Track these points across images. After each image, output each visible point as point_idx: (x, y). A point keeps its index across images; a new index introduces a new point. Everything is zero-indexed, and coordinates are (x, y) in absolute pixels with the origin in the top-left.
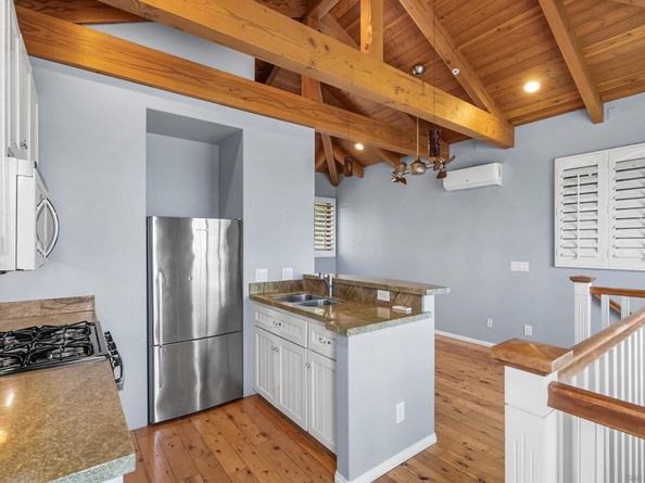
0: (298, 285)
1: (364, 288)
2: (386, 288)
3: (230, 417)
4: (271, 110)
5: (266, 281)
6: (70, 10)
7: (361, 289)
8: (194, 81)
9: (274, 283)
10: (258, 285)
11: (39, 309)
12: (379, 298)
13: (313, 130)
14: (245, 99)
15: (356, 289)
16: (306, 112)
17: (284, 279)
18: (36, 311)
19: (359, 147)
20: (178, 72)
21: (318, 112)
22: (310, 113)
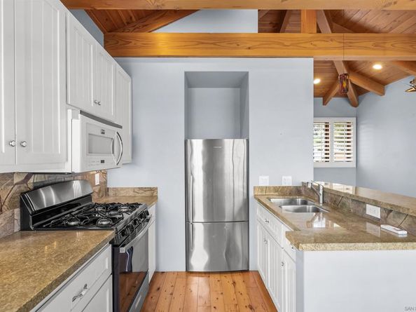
0: (297, 191)
1: (353, 200)
2: (376, 203)
3: (234, 283)
4: (272, 52)
5: (268, 185)
6: (146, 26)
7: (350, 201)
8: (213, 46)
9: (275, 188)
10: (262, 188)
11: (132, 192)
12: (368, 212)
13: (312, 59)
14: (249, 48)
15: (344, 200)
16: (303, 45)
17: (284, 185)
18: (131, 193)
19: (377, 67)
20: (203, 43)
21: (315, 43)
22: (308, 45)
